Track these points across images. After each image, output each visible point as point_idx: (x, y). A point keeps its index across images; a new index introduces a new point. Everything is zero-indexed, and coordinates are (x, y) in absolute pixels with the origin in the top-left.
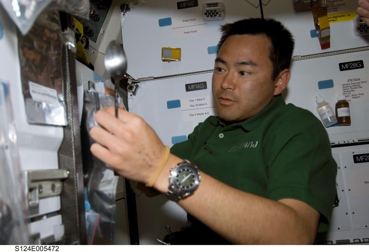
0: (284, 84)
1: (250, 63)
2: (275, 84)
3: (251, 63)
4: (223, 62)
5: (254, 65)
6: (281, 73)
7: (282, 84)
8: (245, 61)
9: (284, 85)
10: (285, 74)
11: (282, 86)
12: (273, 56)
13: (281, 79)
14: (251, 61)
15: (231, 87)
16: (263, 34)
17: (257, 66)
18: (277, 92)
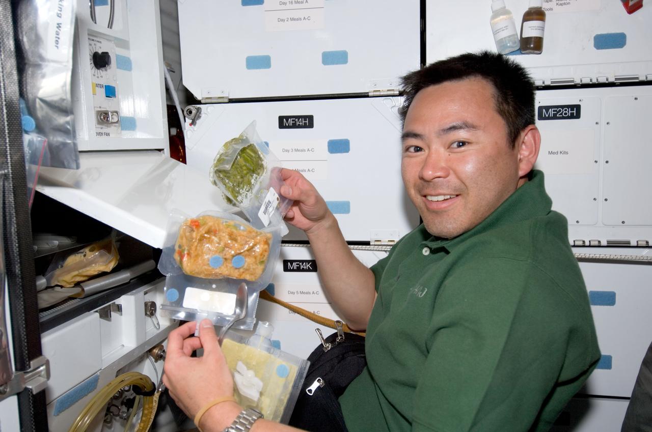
0: (534, 153)
1: (464, 126)
2: (517, 156)
3: (466, 126)
4: (416, 136)
5: (472, 129)
6: (523, 134)
7: (529, 154)
8: (454, 124)
9: (532, 155)
10: (530, 135)
11: (530, 156)
12: (501, 107)
13: (526, 146)
14: (466, 121)
15: (439, 174)
16: (475, 76)
17: (479, 129)
18: (523, 170)
